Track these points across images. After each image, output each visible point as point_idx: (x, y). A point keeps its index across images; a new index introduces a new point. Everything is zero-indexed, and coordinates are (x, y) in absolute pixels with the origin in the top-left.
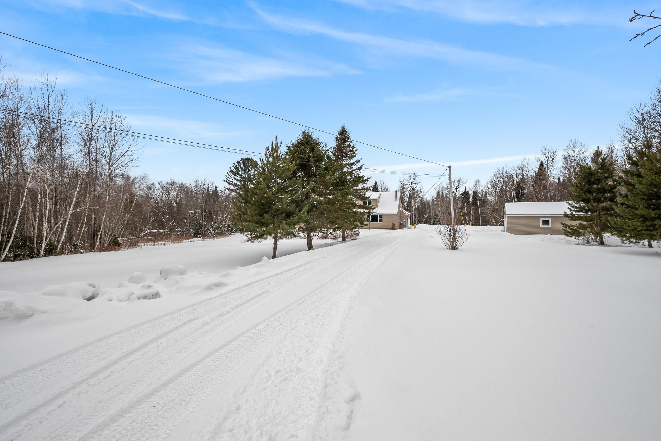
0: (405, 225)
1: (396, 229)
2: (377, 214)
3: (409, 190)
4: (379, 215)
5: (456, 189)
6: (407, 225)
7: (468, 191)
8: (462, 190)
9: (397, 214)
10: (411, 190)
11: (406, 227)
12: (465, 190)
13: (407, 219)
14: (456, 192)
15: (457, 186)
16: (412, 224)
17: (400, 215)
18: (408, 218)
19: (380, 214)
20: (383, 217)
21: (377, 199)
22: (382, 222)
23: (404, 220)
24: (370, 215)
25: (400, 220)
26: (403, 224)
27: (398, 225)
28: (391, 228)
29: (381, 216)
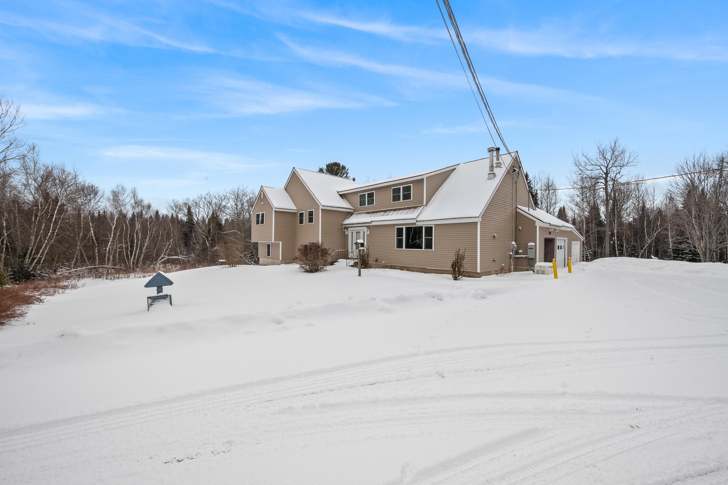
0: (533, 260)
1: (477, 275)
2: (419, 224)
4: (424, 224)
9: (479, 220)
17: (516, 227)
19: (428, 224)
20: (436, 231)
21: (425, 177)
22: (433, 249)
23: (531, 244)
24: (403, 228)
25: (514, 243)
26: (526, 257)
27: (494, 261)
28: (450, 268)
29: (432, 227)
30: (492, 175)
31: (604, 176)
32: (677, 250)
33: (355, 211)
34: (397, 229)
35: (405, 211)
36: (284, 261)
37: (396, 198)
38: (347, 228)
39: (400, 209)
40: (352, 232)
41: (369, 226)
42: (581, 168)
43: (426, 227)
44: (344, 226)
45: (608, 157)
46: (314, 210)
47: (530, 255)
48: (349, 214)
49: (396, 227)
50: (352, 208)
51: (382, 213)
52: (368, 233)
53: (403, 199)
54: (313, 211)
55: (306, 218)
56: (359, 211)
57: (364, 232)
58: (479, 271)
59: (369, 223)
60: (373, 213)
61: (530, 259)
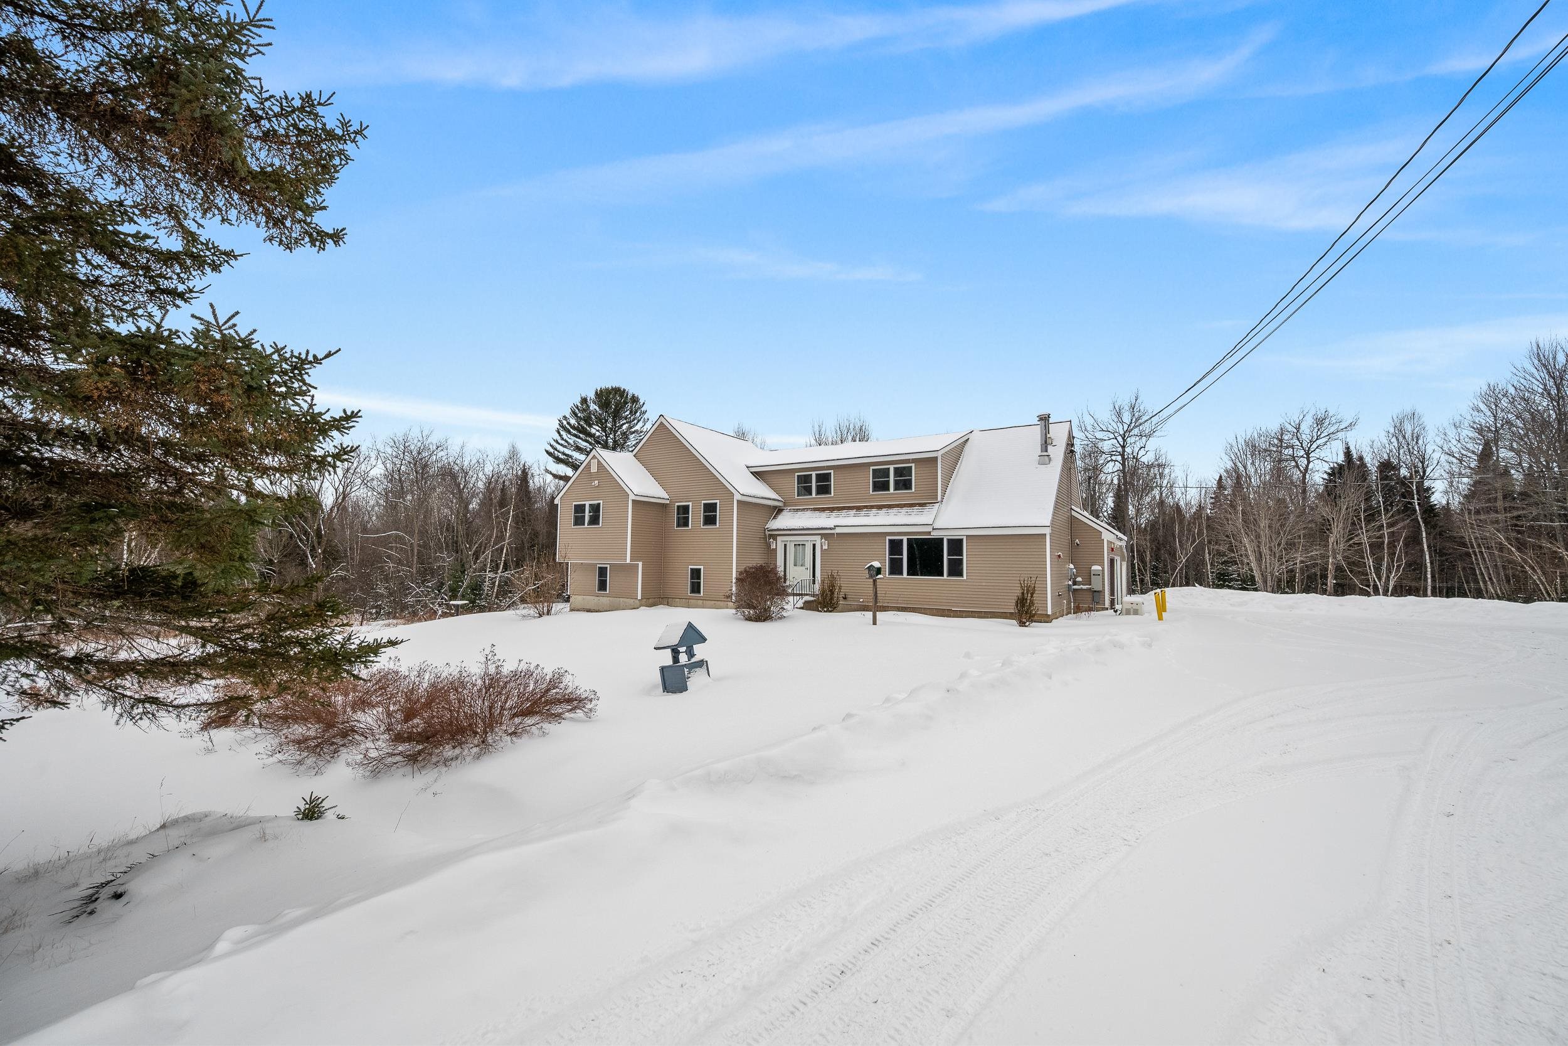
0: (1100, 593)
1: (1047, 619)
2: (935, 534)
3: (1114, 458)
4: (946, 536)
5: (1308, 454)
6: (1112, 593)
7: (1361, 458)
8: (1333, 454)
9: (1047, 531)
10: (1123, 459)
11: (1107, 604)
12: (1348, 453)
13: (1112, 561)
14: (1309, 462)
15: (1312, 442)
16: (1137, 585)
17: (1072, 541)
18: (1118, 559)
19: (956, 534)
20: (969, 547)
21: (939, 454)
22: (965, 577)
23: (1096, 568)
24: (902, 541)
25: (1072, 566)
26: (1090, 589)
27: (1059, 595)
28: (1012, 609)
29: (961, 541)
30: (1045, 457)
31: (1120, 449)
32: (1222, 575)
33: (785, 504)
34: (890, 541)
35: (904, 510)
36: (645, 600)
37: (881, 486)
38: (774, 537)
39: (890, 507)
40: (785, 545)
41: (827, 535)
42: (1088, 434)
43: (948, 540)
44: (767, 533)
45: (1127, 418)
46: (718, 501)
47: (1096, 585)
48: (778, 511)
49: (888, 538)
50: (780, 499)
51: (854, 511)
52: (825, 547)
53: (896, 489)
54: (716, 504)
55: (696, 516)
56: (796, 505)
57: (814, 545)
58: (1049, 612)
59: (831, 529)
60: (832, 510)
61: (1095, 591)
